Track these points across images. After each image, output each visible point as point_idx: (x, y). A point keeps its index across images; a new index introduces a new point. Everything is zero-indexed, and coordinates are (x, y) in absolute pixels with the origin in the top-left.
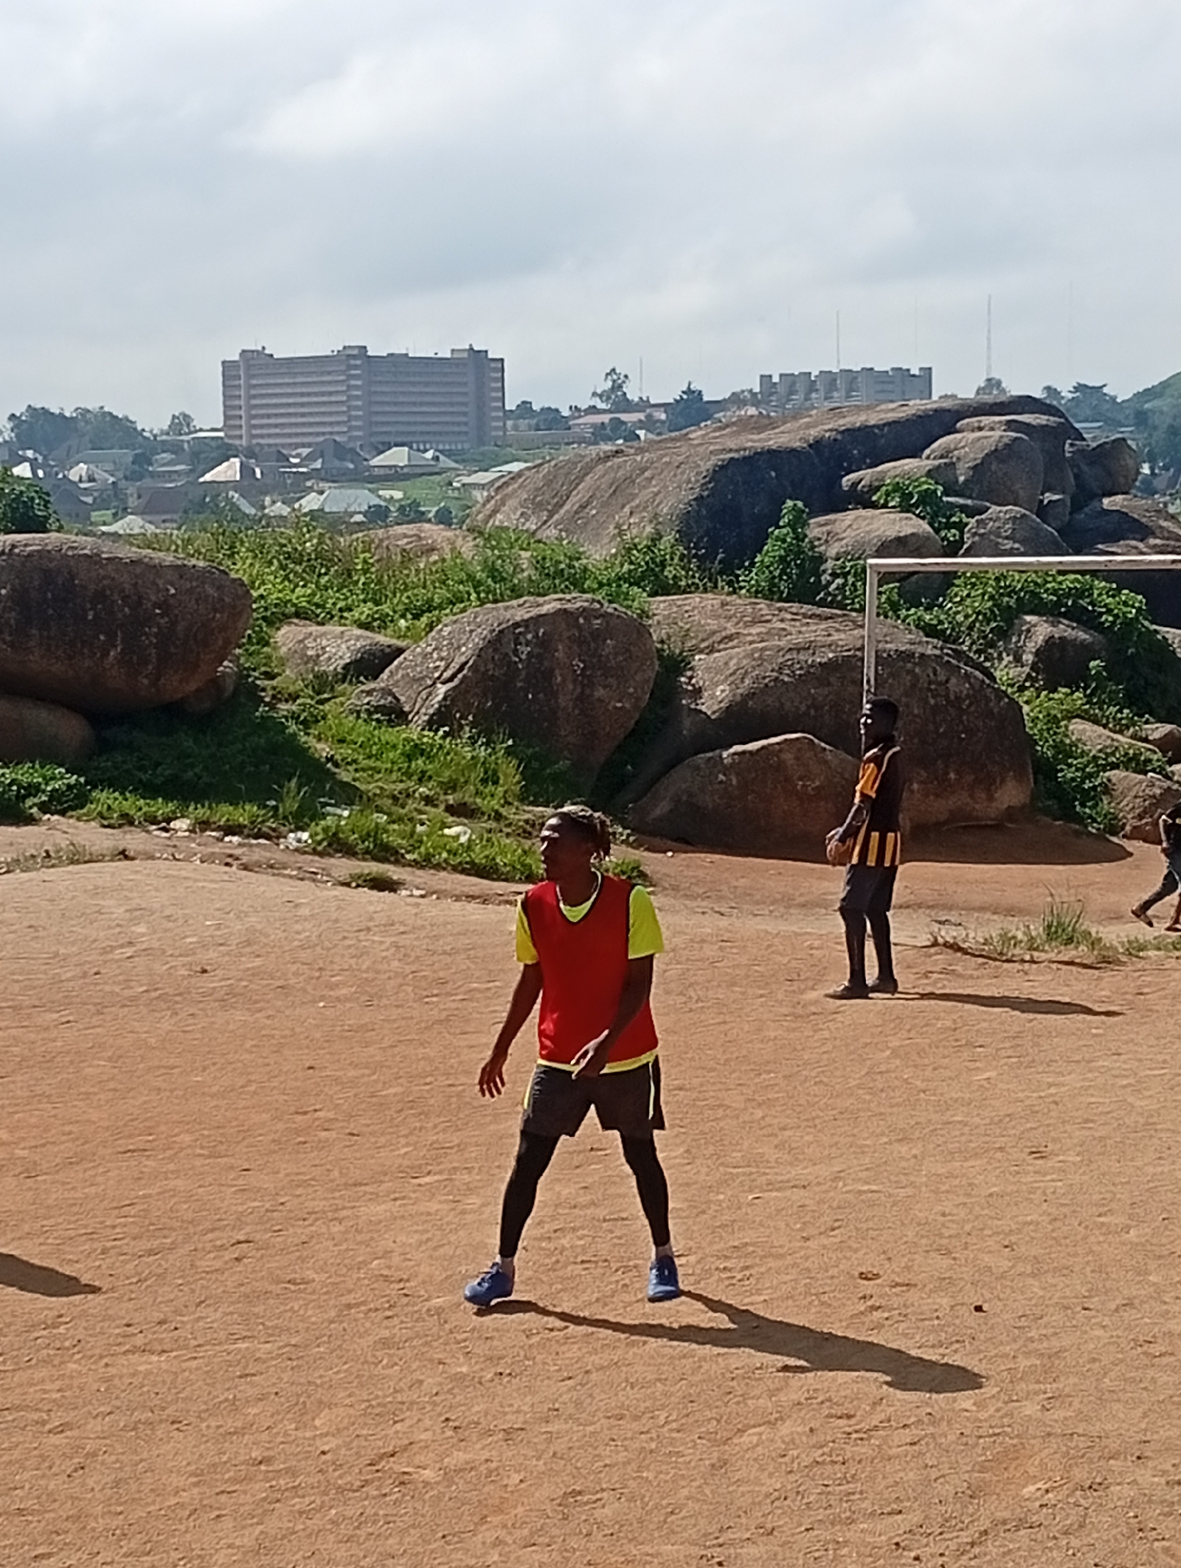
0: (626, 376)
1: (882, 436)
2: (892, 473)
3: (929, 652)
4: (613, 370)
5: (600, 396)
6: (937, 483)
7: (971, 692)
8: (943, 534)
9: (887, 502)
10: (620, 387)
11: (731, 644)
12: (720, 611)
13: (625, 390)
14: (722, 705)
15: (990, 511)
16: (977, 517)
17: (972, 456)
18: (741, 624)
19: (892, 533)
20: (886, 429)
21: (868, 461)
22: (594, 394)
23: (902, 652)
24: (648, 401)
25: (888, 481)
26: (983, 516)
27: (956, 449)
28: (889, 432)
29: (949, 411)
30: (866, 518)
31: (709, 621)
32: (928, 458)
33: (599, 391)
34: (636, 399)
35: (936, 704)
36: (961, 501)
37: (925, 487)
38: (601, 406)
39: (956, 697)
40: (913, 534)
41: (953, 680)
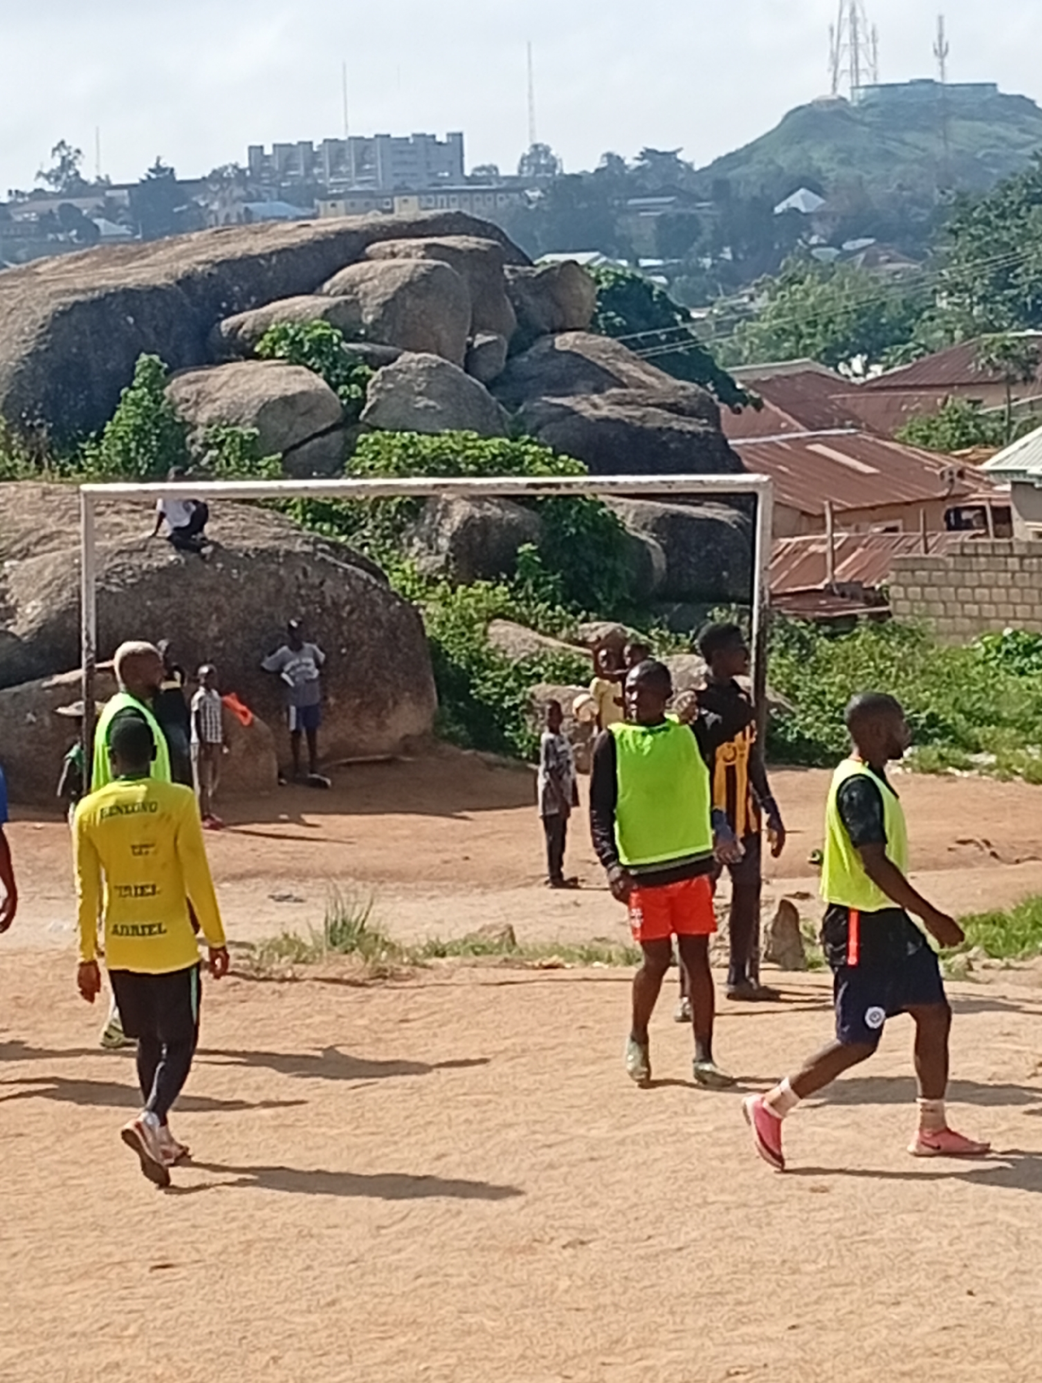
0: (78, 151)
1: (269, 268)
2: (277, 317)
3: (298, 549)
4: (62, 143)
5: (47, 177)
6: (334, 327)
7: (352, 595)
8: (342, 389)
9: (273, 350)
10: (71, 163)
11: (51, 545)
12: (41, 503)
13: (78, 167)
14: (33, 625)
15: (400, 359)
16: (383, 369)
17: (381, 290)
18: (66, 519)
19: (276, 392)
20: (274, 260)
21: (253, 299)
22: (40, 174)
23: (262, 551)
24: (108, 181)
25: (273, 327)
26: (391, 367)
27: (362, 281)
28: (279, 261)
29: (355, 232)
30: (245, 373)
31: (26, 516)
32: (328, 294)
33: (46, 171)
34: (93, 180)
35: (308, 612)
36: (365, 347)
37: (319, 331)
38: (50, 188)
39: (334, 603)
40: (303, 393)
41: (329, 583)
